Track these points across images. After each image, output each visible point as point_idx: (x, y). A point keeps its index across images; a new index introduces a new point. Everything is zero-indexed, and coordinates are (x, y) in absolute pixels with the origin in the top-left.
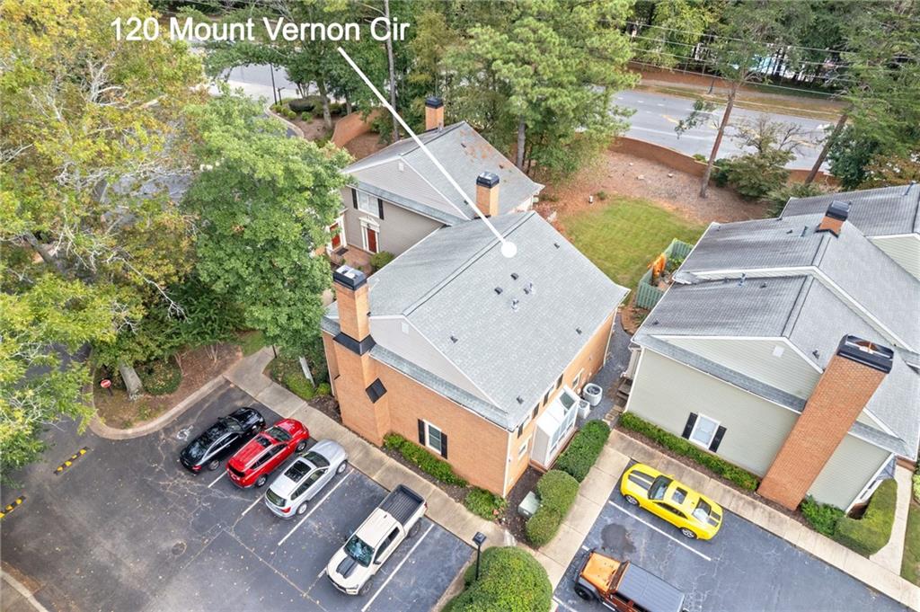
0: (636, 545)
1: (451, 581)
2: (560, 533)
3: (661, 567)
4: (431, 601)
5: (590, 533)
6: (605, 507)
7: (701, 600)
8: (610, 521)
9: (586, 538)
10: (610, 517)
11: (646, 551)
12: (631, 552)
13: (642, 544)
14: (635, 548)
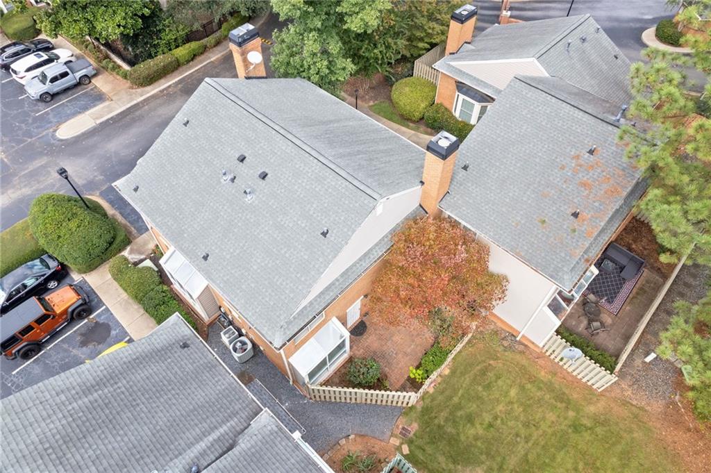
0: (84, 348)
1: (129, 222)
2: (121, 291)
3: (56, 363)
4: (122, 211)
5: (112, 314)
6: (126, 333)
7: (13, 388)
8: (113, 333)
9: (109, 311)
10: (117, 334)
11: (75, 356)
12: (81, 343)
13: (81, 354)
14: (82, 347)
